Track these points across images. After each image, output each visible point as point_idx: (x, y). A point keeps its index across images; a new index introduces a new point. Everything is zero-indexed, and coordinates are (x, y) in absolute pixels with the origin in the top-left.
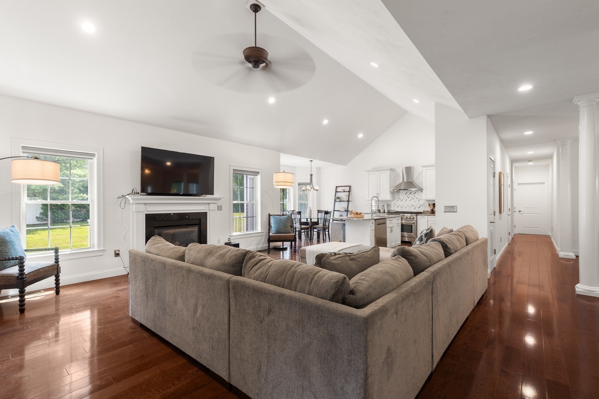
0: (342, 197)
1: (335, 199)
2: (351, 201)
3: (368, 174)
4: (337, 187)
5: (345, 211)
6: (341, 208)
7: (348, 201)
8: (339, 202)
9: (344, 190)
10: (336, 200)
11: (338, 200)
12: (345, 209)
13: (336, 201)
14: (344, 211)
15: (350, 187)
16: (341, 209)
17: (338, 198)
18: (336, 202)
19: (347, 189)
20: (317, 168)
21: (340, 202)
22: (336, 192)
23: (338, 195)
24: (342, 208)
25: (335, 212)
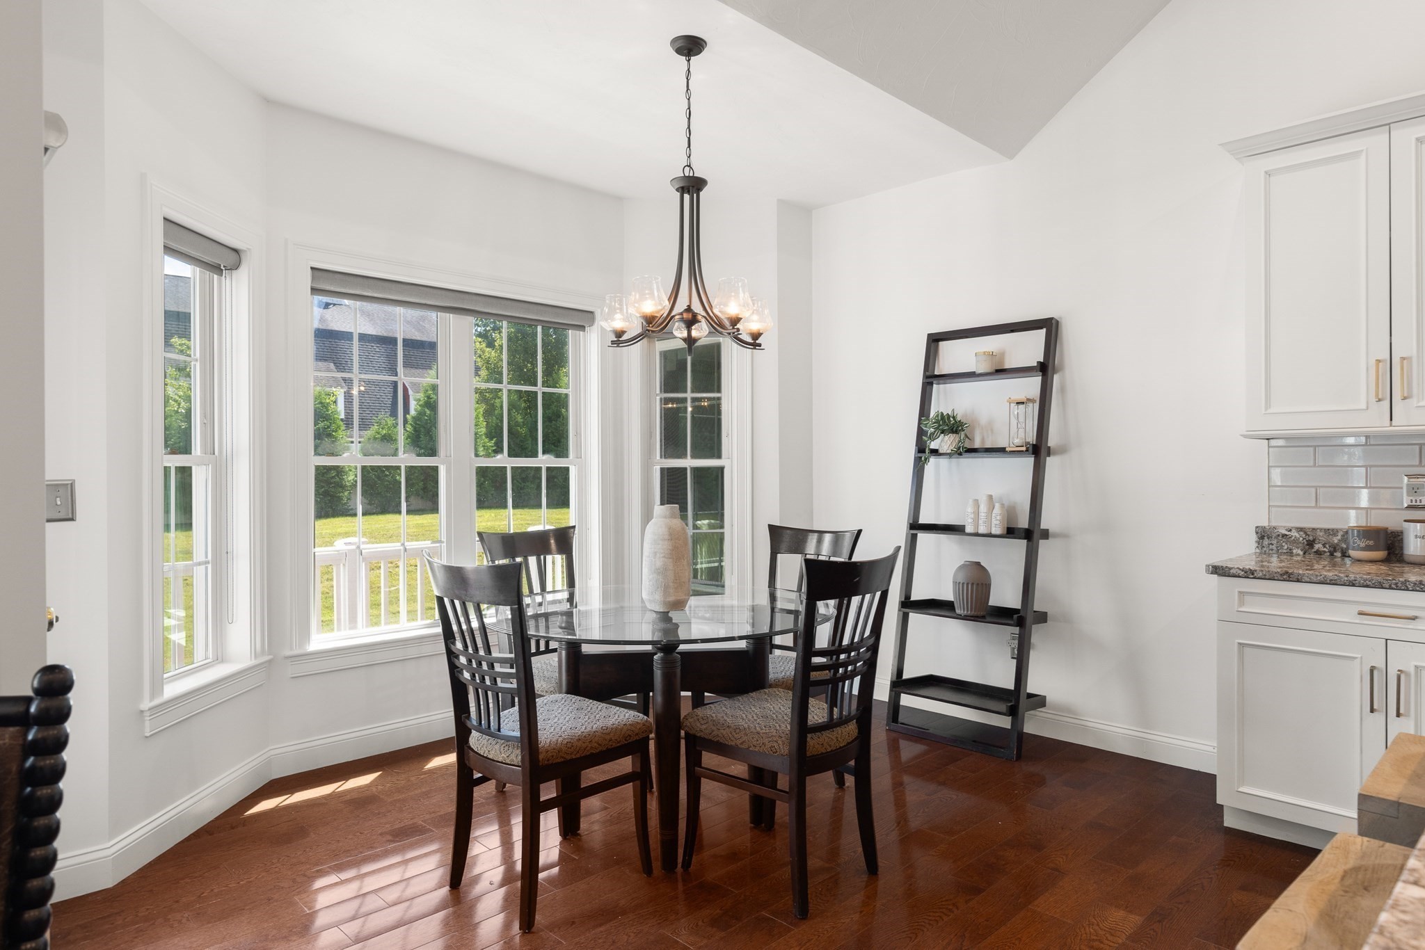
0: (983, 420)
1: (921, 433)
2: (1062, 450)
3: (1268, 174)
4: (935, 340)
5: (1011, 532)
6: (970, 509)
7: (1038, 450)
8: (954, 461)
9: (1002, 355)
10: (933, 445)
11: (944, 443)
12: (1010, 513)
13: (935, 452)
14: (997, 530)
15: (1050, 327)
16: (977, 513)
17: (951, 425)
18: (933, 460)
19: (1029, 348)
20: (781, 203)
21: (967, 462)
22: (931, 379)
23: (947, 400)
24: (983, 508)
25: (922, 537)
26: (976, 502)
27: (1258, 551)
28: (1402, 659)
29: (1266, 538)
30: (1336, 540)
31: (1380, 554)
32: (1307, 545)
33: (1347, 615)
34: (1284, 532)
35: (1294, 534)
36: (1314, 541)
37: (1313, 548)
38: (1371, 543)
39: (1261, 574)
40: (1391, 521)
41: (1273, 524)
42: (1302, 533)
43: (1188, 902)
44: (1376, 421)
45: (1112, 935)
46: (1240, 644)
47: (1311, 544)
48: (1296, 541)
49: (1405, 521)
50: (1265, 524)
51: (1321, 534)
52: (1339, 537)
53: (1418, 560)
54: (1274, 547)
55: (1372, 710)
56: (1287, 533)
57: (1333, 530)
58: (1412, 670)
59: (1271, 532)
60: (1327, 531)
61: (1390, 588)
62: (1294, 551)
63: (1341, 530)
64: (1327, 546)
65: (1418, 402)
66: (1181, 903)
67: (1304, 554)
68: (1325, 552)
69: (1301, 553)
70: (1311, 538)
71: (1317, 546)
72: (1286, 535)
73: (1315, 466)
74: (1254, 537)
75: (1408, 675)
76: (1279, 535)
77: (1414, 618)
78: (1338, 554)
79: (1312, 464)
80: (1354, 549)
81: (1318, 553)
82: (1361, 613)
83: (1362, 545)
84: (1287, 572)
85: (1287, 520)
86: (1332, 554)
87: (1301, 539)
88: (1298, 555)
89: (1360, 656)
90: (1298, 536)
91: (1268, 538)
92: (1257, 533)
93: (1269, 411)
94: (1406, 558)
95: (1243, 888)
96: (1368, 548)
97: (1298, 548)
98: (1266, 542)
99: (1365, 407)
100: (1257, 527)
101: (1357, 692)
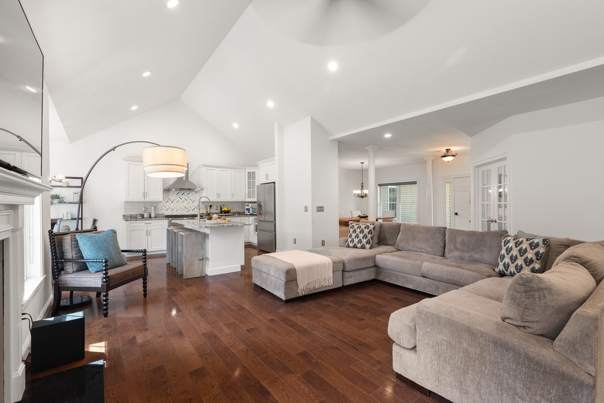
2: (85, 203)
3: (128, 164)
5: (72, 219)
6: (62, 215)
11: (55, 201)
12: (72, 215)
14: (70, 219)
15: (81, 179)
24: (65, 215)
26: (63, 213)
28: (150, 228)
31: (141, 217)
33: (143, 224)
34: (127, 215)
35: (129, 215)
40: (142, 213)
41: (125, 214)
44: (142, 200)
46: (129, 230)
47: (131, 217)
48: (129, 217)
49: (144, 213)
51: (133, 215)
52: (135, 216)
54: (126, 217)
55: (147, 235)
58: (151, 230)
63: (135, 214)
71: (132, 217)
77: (151, 223)
78: (135, 218)
79: (131, 205)
80: (138, 217)
81: (132, 218)
82: (145, 224)
85: (127, 213)
89: (145, 229)
94: (144, 217)
96: (140, 217)
98: (124, 217)
99: (141, 198)
100: (123, 214)
101: (144, 233)
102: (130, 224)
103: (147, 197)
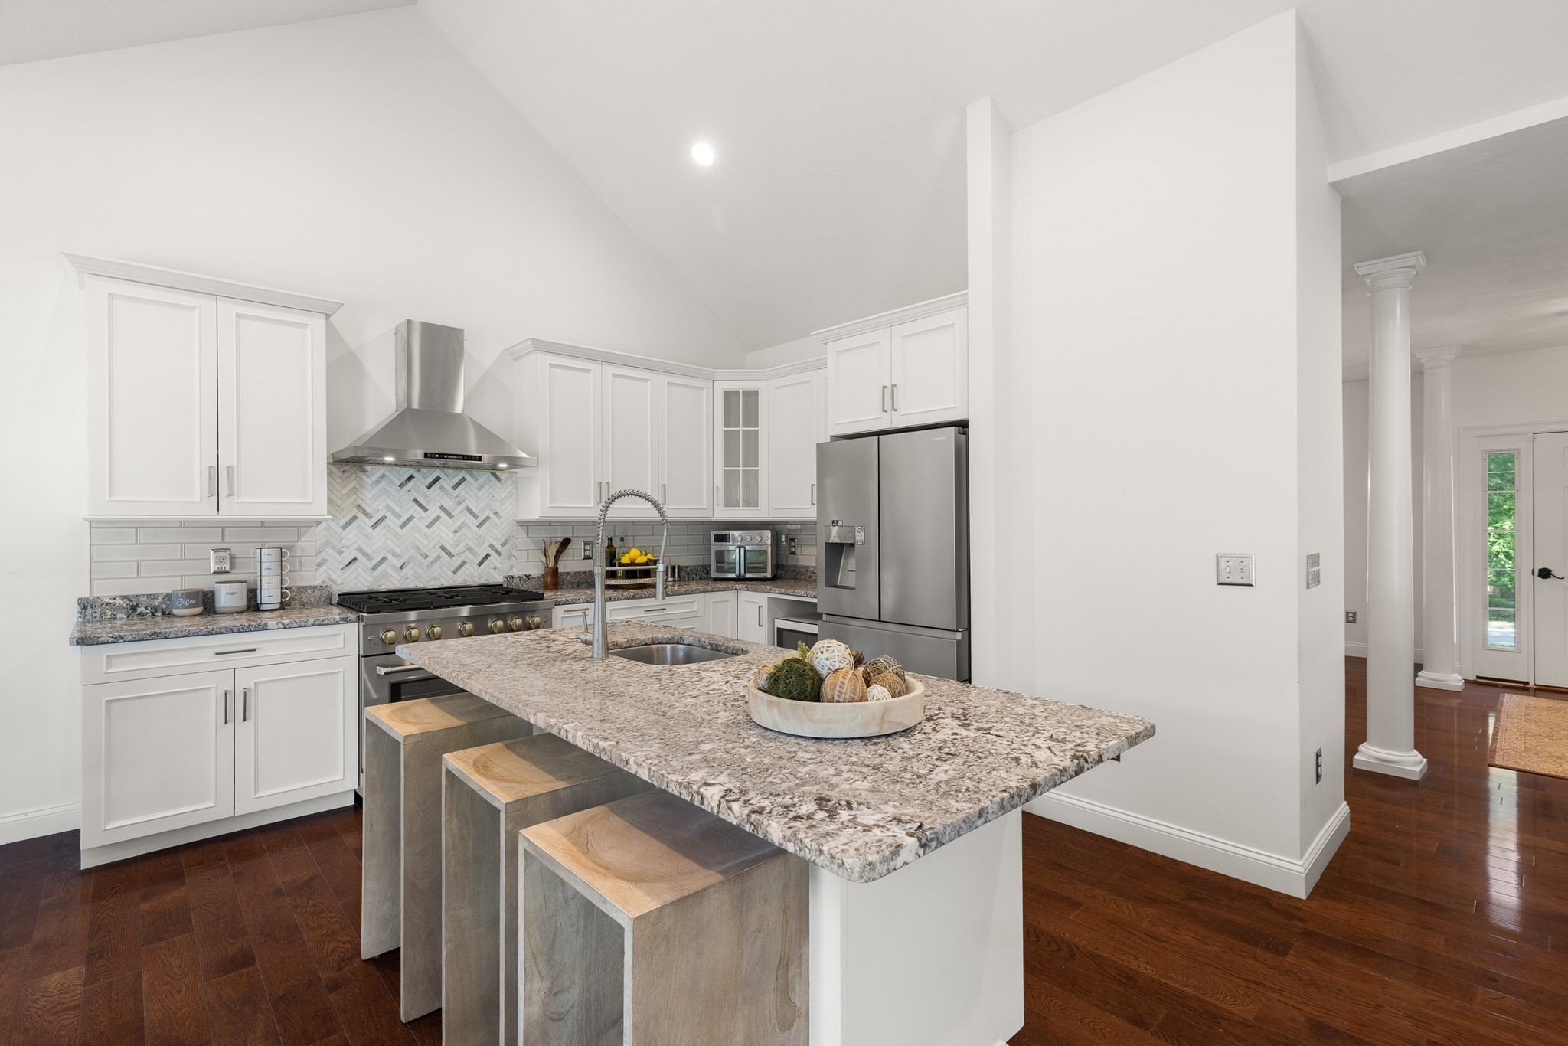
3: (111, 296)
27: (80, 620)
28: (245, 680)
29: (89, 608)
30: (157, 603)
31: (199, 610)
32: (131, 609)
34: (108, 601)
35: (118, 601)
36: (137, 605)
37: (136, 611)
38: (194, 602)
39: (131, 637)
40: (204, 583)
41: (96, 595)
42: (126, 600)
43: (109, 932)
44: (205, 511)
45: (67, 993)
46: (107, 701)
47: (134, 608)
48: (120, 608)
49: (216, 583)
50: (86, 595)
51: (144, 599)
52: (160, 600)
53: (228, 610)
54: (98, 615)
55: (226, 723)
56: (111, 601)
57: (154, 595)
58: (253, 686)
59: (94, 602)
60: (149, 596)
61: (239, 632)
62: (118, 616)
63: (161, 594)
64: (149, 608)
65: (238, 498)
66: (105, 936)
67: (128, 617)
68: (147, 613)
69: (125, 617)
70: (134, 603)
71: (139, 610)
72: (110, 603)
73: (136, 543)
74: (77, 608)
75: (250, 690)
76: (103, 604)
77: (254, 650)
78: (159, 614)
79: (134, 542)
80: (178, 608)
81: (141, 615)
82: (217, 654)
83: (187, 604)
84: (155, 633)
85: (108, 591)
86: (153, 614)
87: (125, 605)
88: (122, 619)
89: (215, 685)
90: (121, 602)
91: (92, 608)
92: (79, 604)
93: (112, 499)
94: (218, 610)
95: (144, 898)
96: (191, 606)
97: (121, 613)
98: (89, 611)
99: (198, 500)
100: (79, 599)
101: (213, 709)
102: (109, 665)
103: (235, 498)
